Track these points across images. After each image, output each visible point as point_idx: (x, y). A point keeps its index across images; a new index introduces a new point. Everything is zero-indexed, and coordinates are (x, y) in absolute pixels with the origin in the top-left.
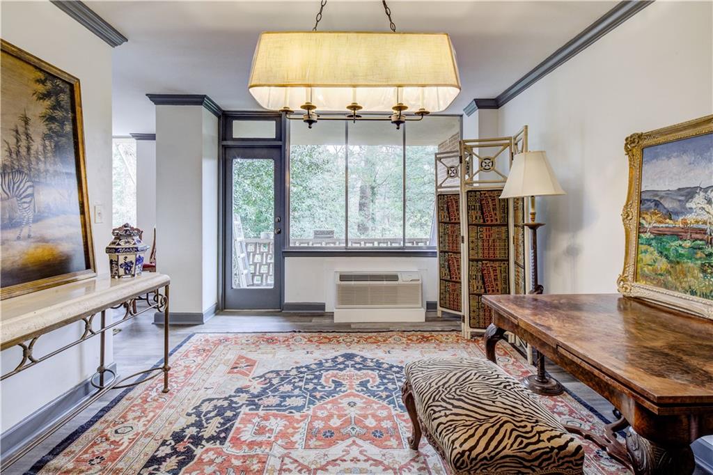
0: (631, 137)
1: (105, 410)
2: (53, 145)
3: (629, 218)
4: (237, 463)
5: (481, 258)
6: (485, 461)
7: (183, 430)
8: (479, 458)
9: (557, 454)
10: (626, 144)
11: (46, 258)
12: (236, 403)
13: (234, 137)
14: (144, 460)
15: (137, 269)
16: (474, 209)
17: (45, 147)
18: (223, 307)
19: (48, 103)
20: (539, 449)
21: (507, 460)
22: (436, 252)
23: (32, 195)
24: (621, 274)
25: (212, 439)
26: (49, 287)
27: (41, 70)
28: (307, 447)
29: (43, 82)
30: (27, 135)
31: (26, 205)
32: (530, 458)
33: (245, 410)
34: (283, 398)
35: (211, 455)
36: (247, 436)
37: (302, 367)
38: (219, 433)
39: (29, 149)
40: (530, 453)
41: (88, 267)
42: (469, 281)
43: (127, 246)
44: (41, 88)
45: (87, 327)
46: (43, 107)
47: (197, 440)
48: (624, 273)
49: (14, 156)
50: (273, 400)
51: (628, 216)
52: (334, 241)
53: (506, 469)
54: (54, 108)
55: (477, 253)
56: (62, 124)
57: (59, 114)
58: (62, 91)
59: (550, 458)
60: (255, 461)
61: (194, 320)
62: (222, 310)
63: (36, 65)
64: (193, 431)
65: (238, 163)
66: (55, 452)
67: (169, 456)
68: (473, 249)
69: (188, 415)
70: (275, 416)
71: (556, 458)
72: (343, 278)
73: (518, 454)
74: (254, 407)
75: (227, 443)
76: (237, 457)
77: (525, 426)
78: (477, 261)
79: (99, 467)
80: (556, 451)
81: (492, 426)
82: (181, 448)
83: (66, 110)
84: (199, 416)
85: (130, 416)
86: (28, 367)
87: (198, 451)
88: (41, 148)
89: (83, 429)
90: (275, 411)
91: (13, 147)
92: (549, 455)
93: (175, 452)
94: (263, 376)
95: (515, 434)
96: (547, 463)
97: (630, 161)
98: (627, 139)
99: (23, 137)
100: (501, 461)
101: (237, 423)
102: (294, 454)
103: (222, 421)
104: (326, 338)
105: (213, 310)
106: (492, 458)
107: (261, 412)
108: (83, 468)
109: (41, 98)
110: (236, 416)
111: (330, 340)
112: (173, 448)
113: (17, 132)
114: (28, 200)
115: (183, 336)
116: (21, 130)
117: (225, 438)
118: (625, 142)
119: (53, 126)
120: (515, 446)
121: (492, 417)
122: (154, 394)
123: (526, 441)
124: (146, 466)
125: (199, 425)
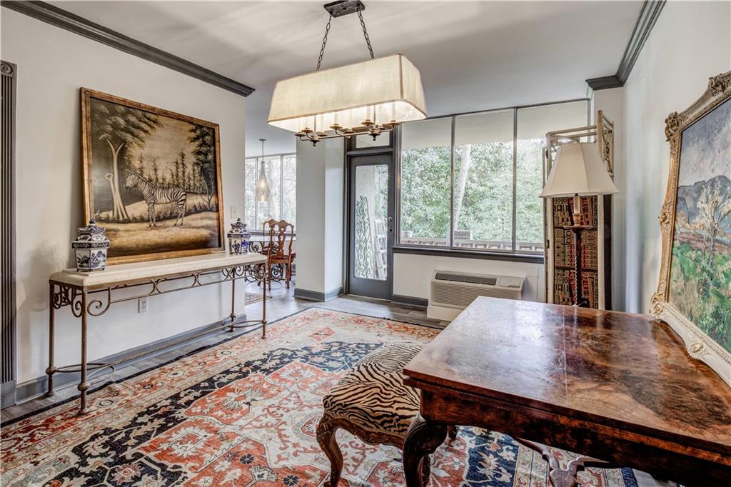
0: (670, 118)
1: (226, 340)
2: (199, 169)
3: (666, 221)
4: (265, 386)
5: (569, 266)
6: (340, 407)
7: (253, 362)
8: (337, 403)
9: (397, 420)
10: (667, 128)
11: (192, 238)
12: (297, 355)
13: (357, 147)
14: (224, 369)
15: (242, 249)
16: (561, 210)
17: (194, 170)
18: (346, 291)
19: (197, 143)
20: (383, 411)
21: (356, 411)
22: (543, 259)
23: (185, 200)
24: (656, 291)
25: (265, 370)
26: (191, 255)
27: (193, 124)
28: (313, 392)
29: (194, 131)
30: (183, 164)
31: (180, 206)
32: (373, 415)
33: (298, 360)
34: (328, 360)
35: (256, 378)
36: (283, 375)
37: (363, 344)
38: (270, 368)
39: (184, 172)
40: (374, 411)
41: (220, 246)
42: (554, 292)
43: (237, 233)
44: (193, 135)
45: (196, 280)
46: (194, 146)
47: (256, 368)
48: (658, 290)
49: (175, 177)
50: (320, 359)
51: (666, 218)
52: (470, 243)
53: (355, 418)
54: (201, 146)
55: (564, 260)
56: (206, 155)
57: (204, 149)
58: (207, 134)
59: (391, 421)
60: (277, 388)
61: (317, 297)
62: (346, 294)
63: (190, 121)
64: (258, 363)
65: (360, 171)
66: (188, 355)
67: (235, 372)
68: (558, 256)
69: (264, 354)
70: (312, 369)
71: (397, 424)
72: (439, 276)
73: (365, 409)
74: (304, 360)
75: (270, 375)
76: (268, 384)
77: (390, 394)
78: (564, 269)
79: (200, 367)
80: (397, 417)
81: (363, 387)
82: (244, 370)
83: (210, 146)
84: (268, 357)
85: (235, 347)
86: (155, 294)
87: (251, 374)
88: (191, 172)
89: (209, 347)
90: (315, 367)
91: (174, 172)
92: (390, 419)
93: (240, 371)
94: (330, 343)
95: (376, 396)
96: (388, 425)
97: (671, 148)
98: (666, 121)
99: (181, 166)
100: (352, 410)
101: (285, 367)
102: (301, 394)
103: (279, 363)
104: (405, 327)
105: (338, 292)
106: (346, 406)
107: (306, 364)
108: (194, 365)
109: (192, 141)
110: (289, 362)
111: (407, 329)
112: (241, 369)
113: (177, 163)
114: (182, 203)
115: (304, 307)
116: (179, 162)
117: (271, 372)
118: (666, 125)
119: (200, 157)
120: (366, 404)
121: (370, 381)
122: (257, 338)
123: (378, 403)
124: (221, 373)
125: (264, 361)
